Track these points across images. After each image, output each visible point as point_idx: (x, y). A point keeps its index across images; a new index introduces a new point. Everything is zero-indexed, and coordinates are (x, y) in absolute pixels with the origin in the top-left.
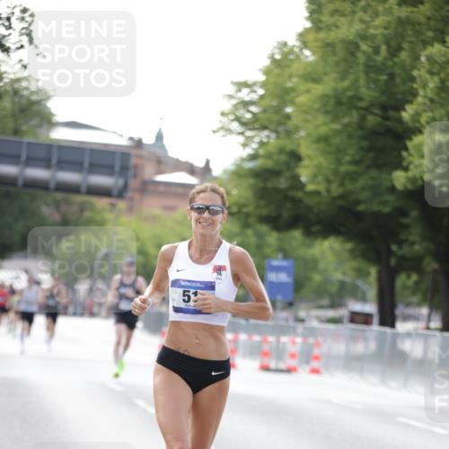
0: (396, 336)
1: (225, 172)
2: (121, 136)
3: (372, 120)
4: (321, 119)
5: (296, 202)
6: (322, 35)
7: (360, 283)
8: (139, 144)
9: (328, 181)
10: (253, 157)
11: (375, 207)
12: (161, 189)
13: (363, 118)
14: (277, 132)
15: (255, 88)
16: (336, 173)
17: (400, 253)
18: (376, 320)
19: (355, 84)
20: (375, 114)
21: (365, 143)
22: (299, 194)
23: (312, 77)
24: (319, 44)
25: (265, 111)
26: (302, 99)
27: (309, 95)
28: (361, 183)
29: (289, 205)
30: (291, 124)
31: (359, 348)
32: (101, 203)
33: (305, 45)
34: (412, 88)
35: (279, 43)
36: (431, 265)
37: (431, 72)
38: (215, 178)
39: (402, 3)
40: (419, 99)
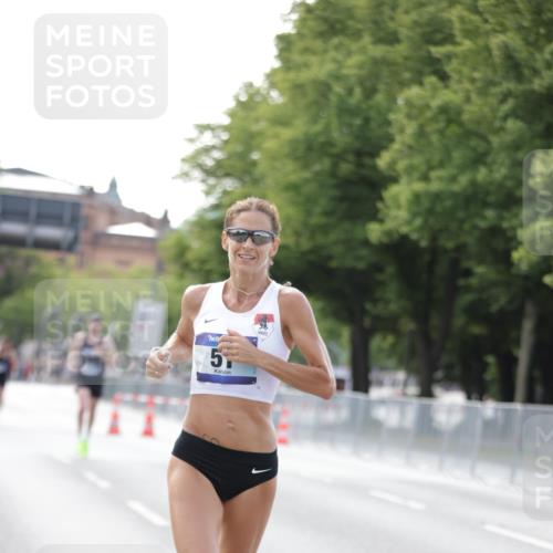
1: (187, 222)
2: (71, 184)
3: (346, 168)
4: (290, 166)
6: (292, 75)
8: (90, 192)
9: (297, 234)
10: (216, 207)
11: (349, 262)
12: (115, 242)
13: (335, 165)
14: (240, 179)
15: (218, 132)
16: (306, 225)
17: (375, 312)
18: (348, 385)
19: (328, 126)
20: (348, 162)
23: (281, 121)
24: (287, 85)
25: (230, 157)
26: (270, 144)
27: (276, 141)
28: (333, 236)
30: (258, 172)
31: (330, 416)
32: (48, 257)
33: (273, 85)
34: (387, 132)
35: (245, 83)
36: (408, 325)
37: (409, 117)
38: (173, 231)
39: (378, 41)
40: (396, 146)
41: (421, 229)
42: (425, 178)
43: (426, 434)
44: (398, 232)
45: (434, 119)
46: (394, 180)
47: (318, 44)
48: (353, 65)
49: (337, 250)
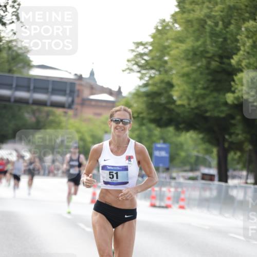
0: (228, 187)
1: (130, 93)
2: (70, 73)
3: (214, 64)
4: (185, 63)
5: (171, 111)
6: (185, 15)
7: (207, 157)
8: (80, 77)
9: (189, 99)
10: (146, 85)
11: (216, 114)
12: (93, 103)
13: (209, 63)
14: (160, 71)
15: (147, 46)
16: (193, 94)
17: (230, 140)
18: (216, 178)
19: (204, 43)
20: (216, 61)
21: (210, 77)
22: (173, 106)
23: (180, 40)
24: (183, 21)
25: (153, 59)
26: (174, 52)
27: (177, 50)
28: (208, 100)
29: (166, 113)
30: (167, 66)
31: (207, 194)
32: (59, 111)
33: (175, 21)
34: (236, 46)
35: (161, 20)
36: (248, 147)
37: (247, 37)
38: (124, 97)
40: (241, 52)
44: (242, 97)
46: (241, 71)
48: (218, 10)
49: (210, 107)
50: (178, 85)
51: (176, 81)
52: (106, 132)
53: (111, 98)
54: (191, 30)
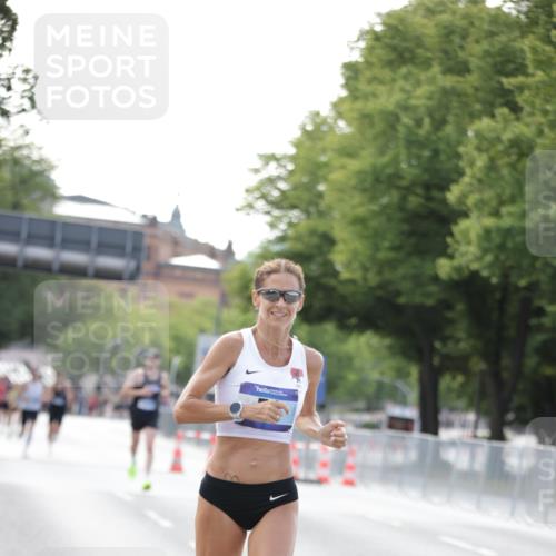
0: (439, 445)
1: (250, 254)
2: (133, 213)
3: (414, 201)
4: (357, 198)
5: (329, 290)
6: (359, 105)
7: (400, 384)
8: (153, 222)
9: (365, 269)
10: (282, 239)
11: (418, 299)
12: (178, 273)
13: (404, 199)
14: (308, 213)
15: (283, 162)
16: (373, 258)
17: (444, 351)
18: (417, 426)
19: (395, 161)
20: (417, 195)
21: (405, 227)
22: (332, 282)
23: (348, 152)
24: (355, 115)
25: (295, 188)
26: (336, 176)
27: (343, 172)
28: (401, 271)
29: (320, 295)
30: (323, 205)
31: (398, 458)
33: (340, 115)
34: (457, 166)
35: (311, 112)
36: (478, 365)
37: (479, 149)
38: (238, 263)
39: (448, 71)
40: (466, 179)
41: (490, 266)
42: (496, 213)
43: (498, 479)
44: (468, 267)
45: (506, 152)
46: (466, 215)
47: (386, 74)
48: (421, 96)
49: (406, 286)
50: (344, 241)
51: (340, 231)
52: (202, 331)
53: (213, 264)
54: (370, 133)
